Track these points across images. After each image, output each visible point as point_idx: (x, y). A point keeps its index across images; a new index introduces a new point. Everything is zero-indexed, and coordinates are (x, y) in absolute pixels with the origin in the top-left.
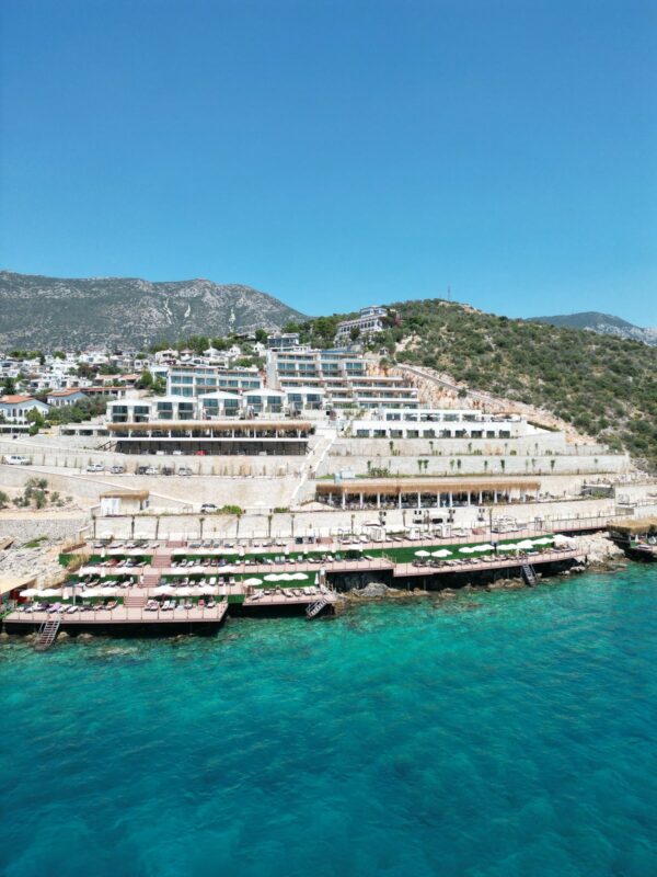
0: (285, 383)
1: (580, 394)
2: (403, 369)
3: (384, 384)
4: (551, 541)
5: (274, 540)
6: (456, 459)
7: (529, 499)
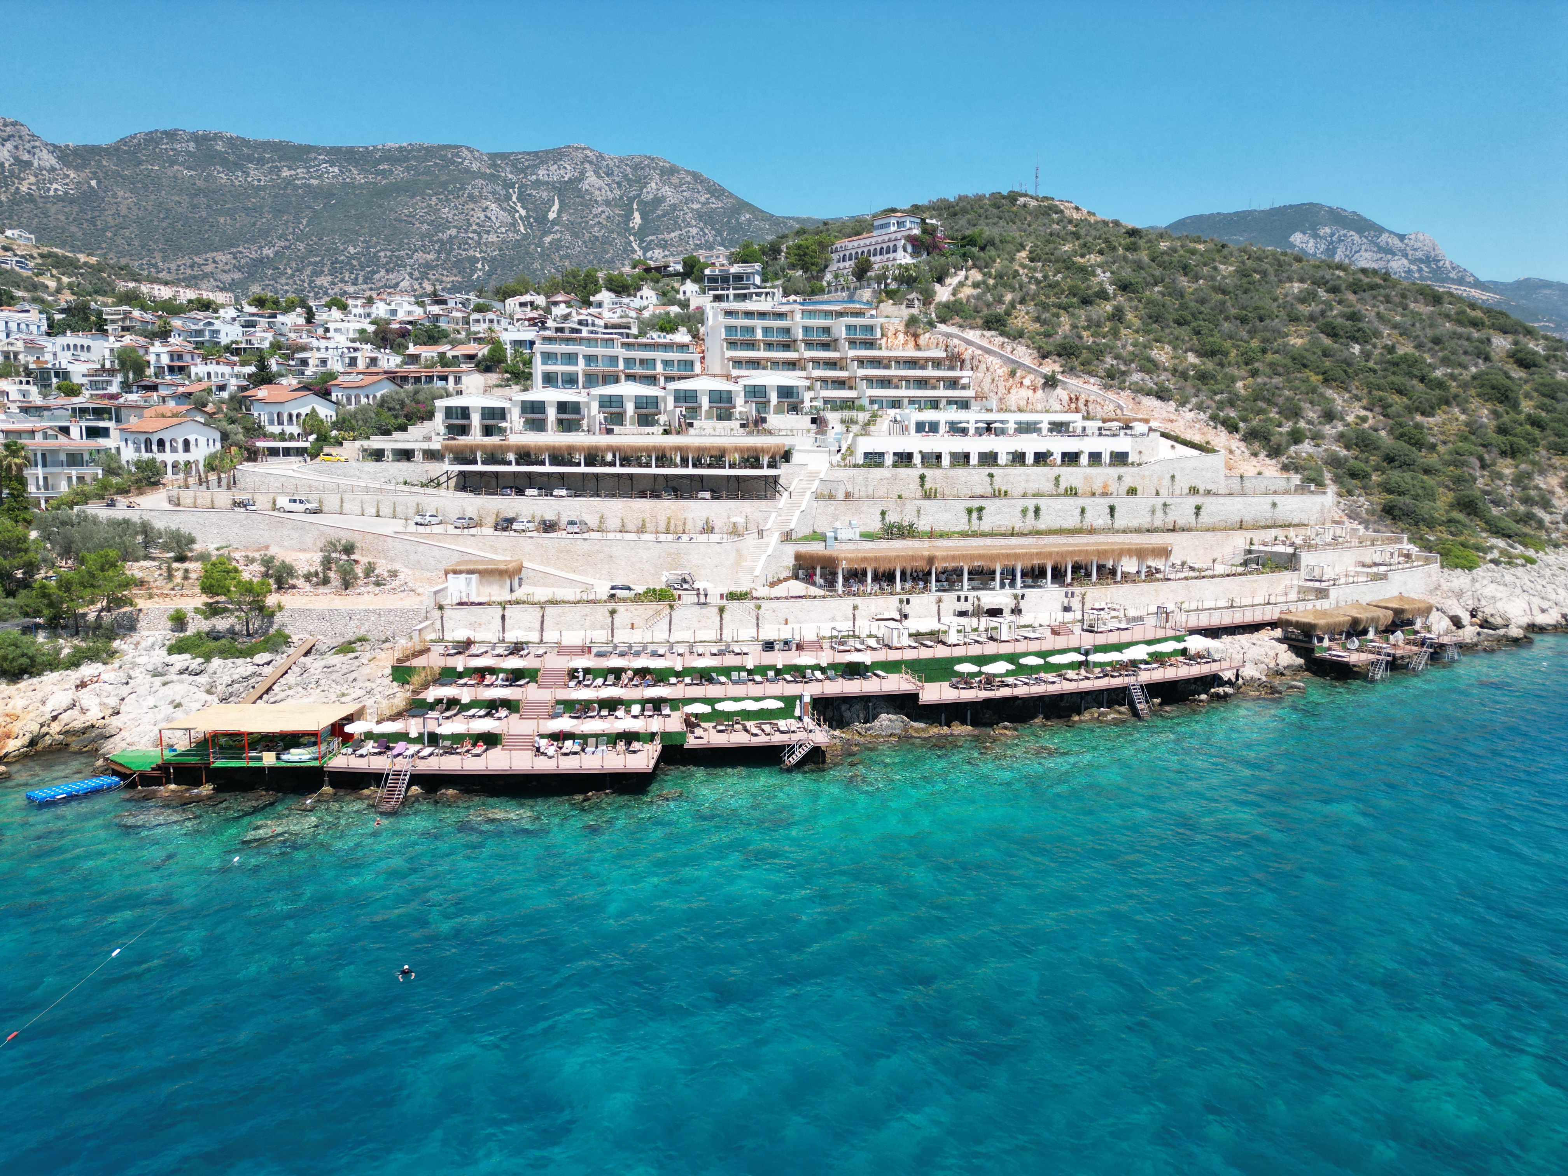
0: (738, 363)
1: (1259, 380)
2: (948, 335)
3: (912, 363)
4: (1180, 646)
5: (728, 646)
6: (1031, 503)
7: (1152, 575)
